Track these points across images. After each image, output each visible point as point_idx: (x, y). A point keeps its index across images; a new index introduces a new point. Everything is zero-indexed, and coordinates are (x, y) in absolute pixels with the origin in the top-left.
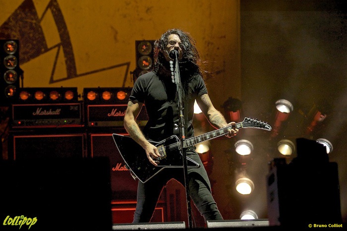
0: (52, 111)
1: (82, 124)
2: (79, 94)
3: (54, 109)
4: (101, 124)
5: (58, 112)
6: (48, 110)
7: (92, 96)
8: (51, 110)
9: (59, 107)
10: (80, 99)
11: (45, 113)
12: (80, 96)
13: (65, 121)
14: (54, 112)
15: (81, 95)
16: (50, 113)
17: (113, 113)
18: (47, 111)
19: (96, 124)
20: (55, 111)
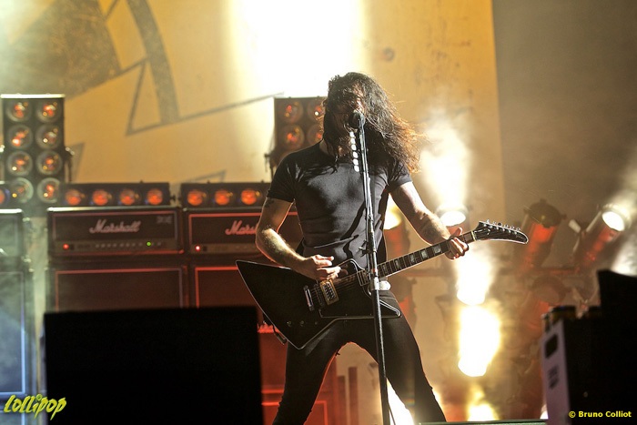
0: (125, 225)
1: (180, 250)
2: (172, 194)
3: (128, 221)
4: (212, 249)
5: (135, 227)
6: (117, 224)
7: (195, 197)
8: (122, 223)
9: (137, 218)
10: (174, 204)
11: (111, 229)
12: (174, 198)
13: (149, 244)
14: (128, 227)
15: (177, 196)
16: (122, 228)
17: (235, 229)
18: (115, 225)
19: (204, 249)
20: (130, 224)
